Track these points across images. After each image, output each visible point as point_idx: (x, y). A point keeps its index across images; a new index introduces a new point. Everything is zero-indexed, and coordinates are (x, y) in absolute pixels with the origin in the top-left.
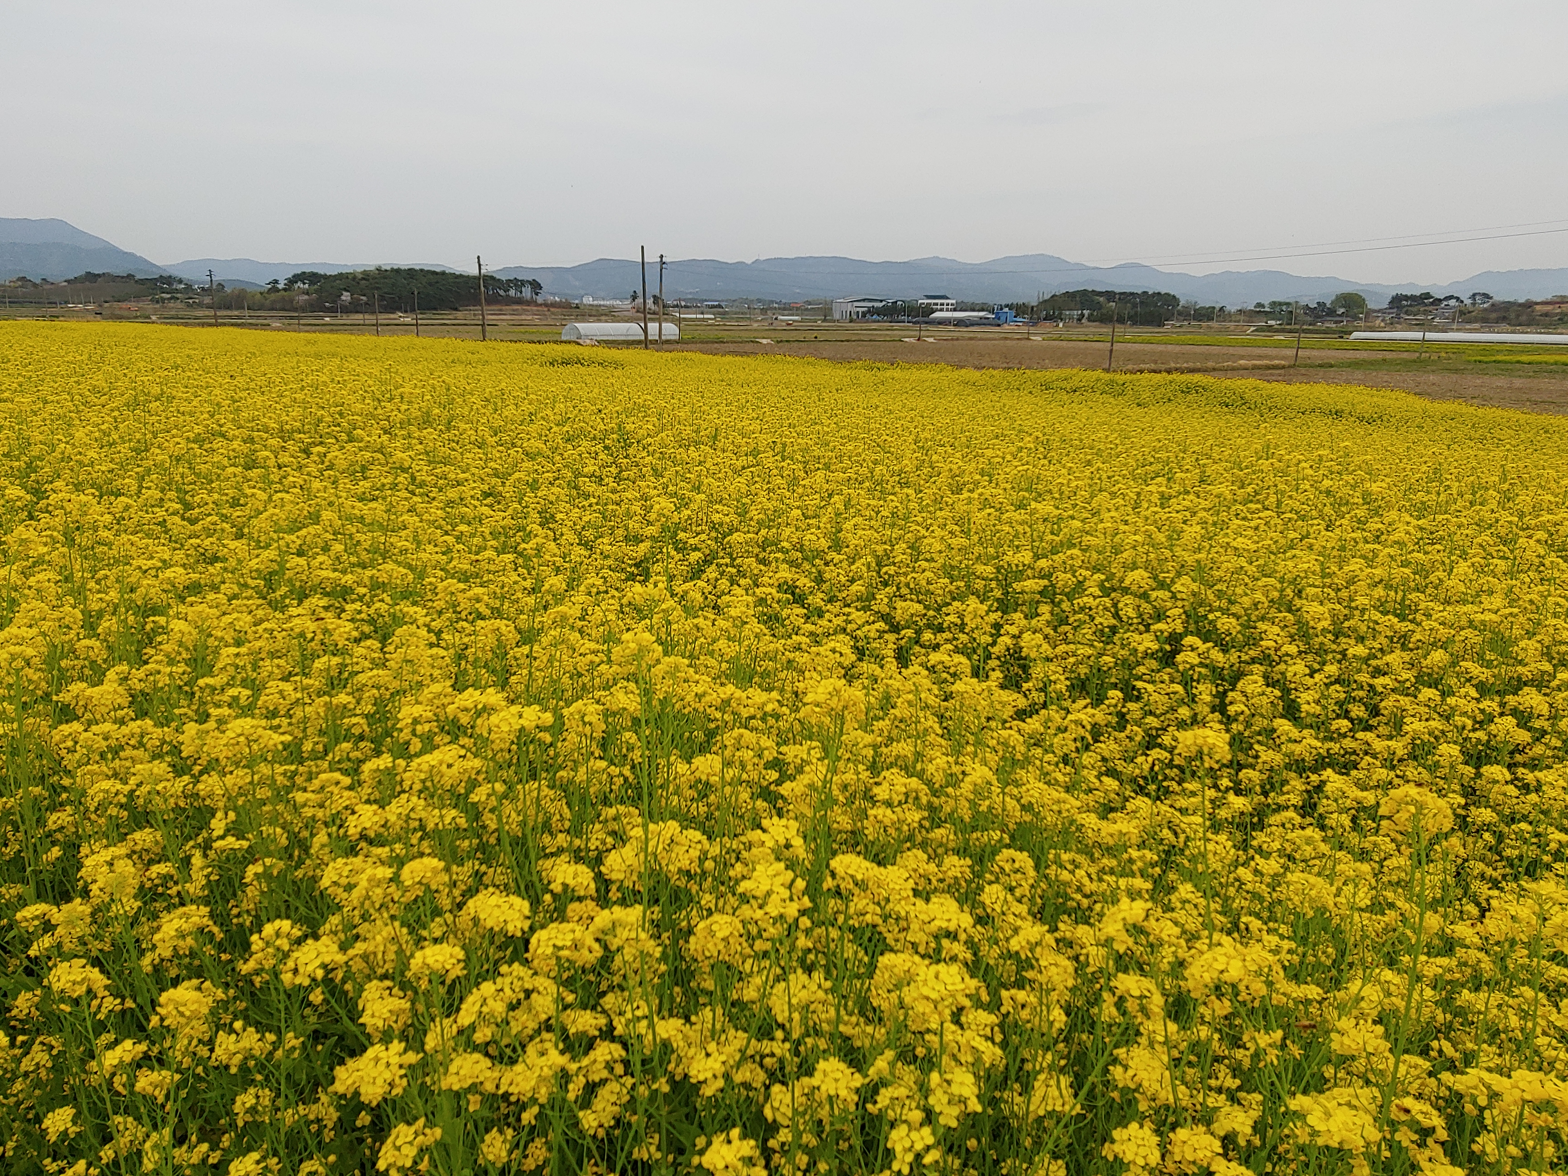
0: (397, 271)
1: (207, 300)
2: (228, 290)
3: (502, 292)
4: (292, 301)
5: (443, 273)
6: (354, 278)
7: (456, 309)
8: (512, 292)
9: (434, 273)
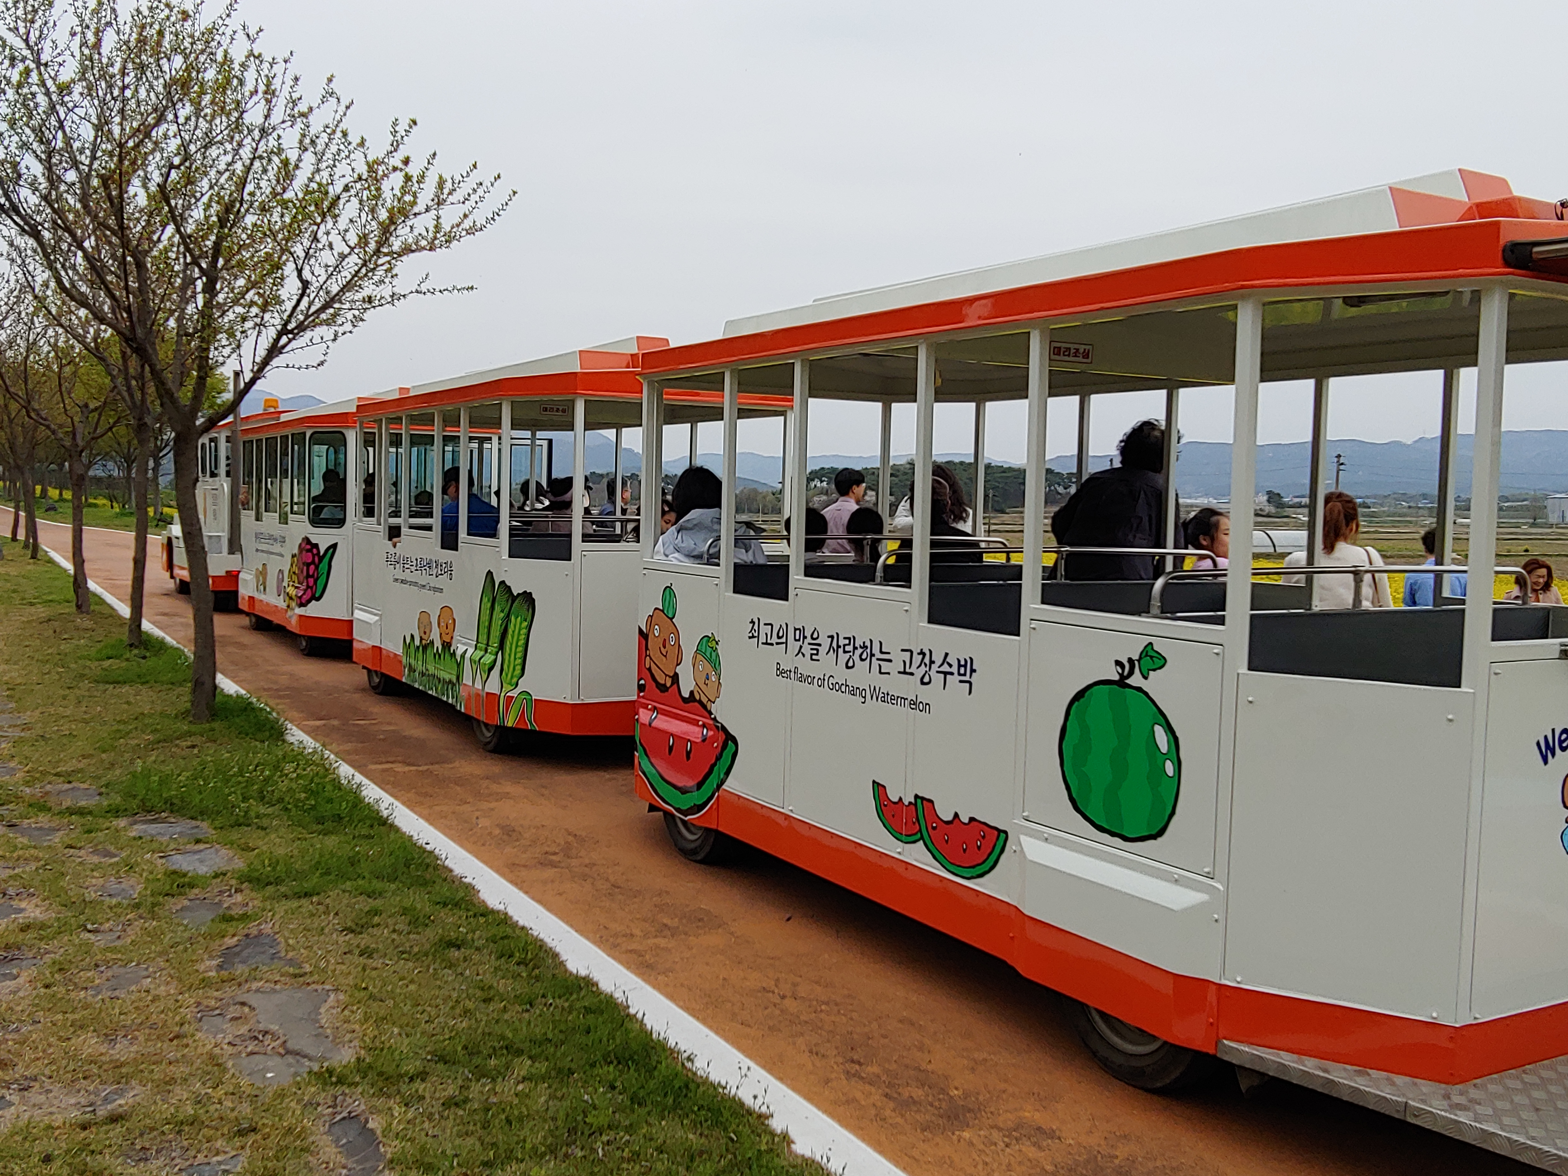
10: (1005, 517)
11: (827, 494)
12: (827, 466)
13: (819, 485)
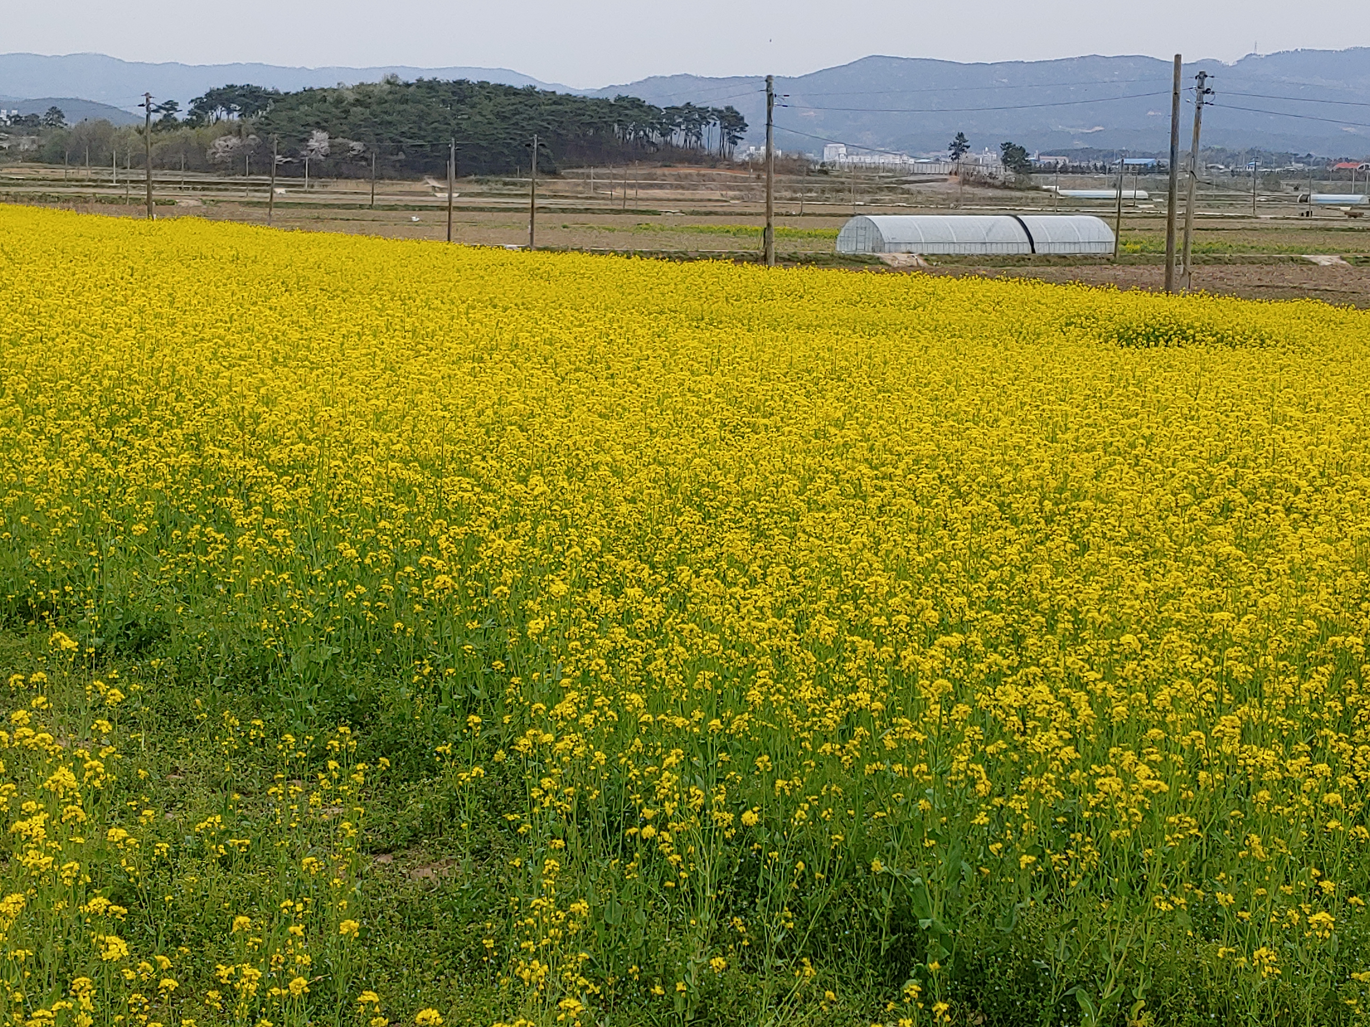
0: (432, 86)
1: (26, 143)
2: (71, 123)
3: (655, 137)
4: (202, 149)
5: (530, 92)
6: (339, 101)
7: (554, 173)
8: (678, 138)
9: (510, 91)
10: (560, 185)
11: (239, 133)
12: (239, 83)
13: (224, 116)
